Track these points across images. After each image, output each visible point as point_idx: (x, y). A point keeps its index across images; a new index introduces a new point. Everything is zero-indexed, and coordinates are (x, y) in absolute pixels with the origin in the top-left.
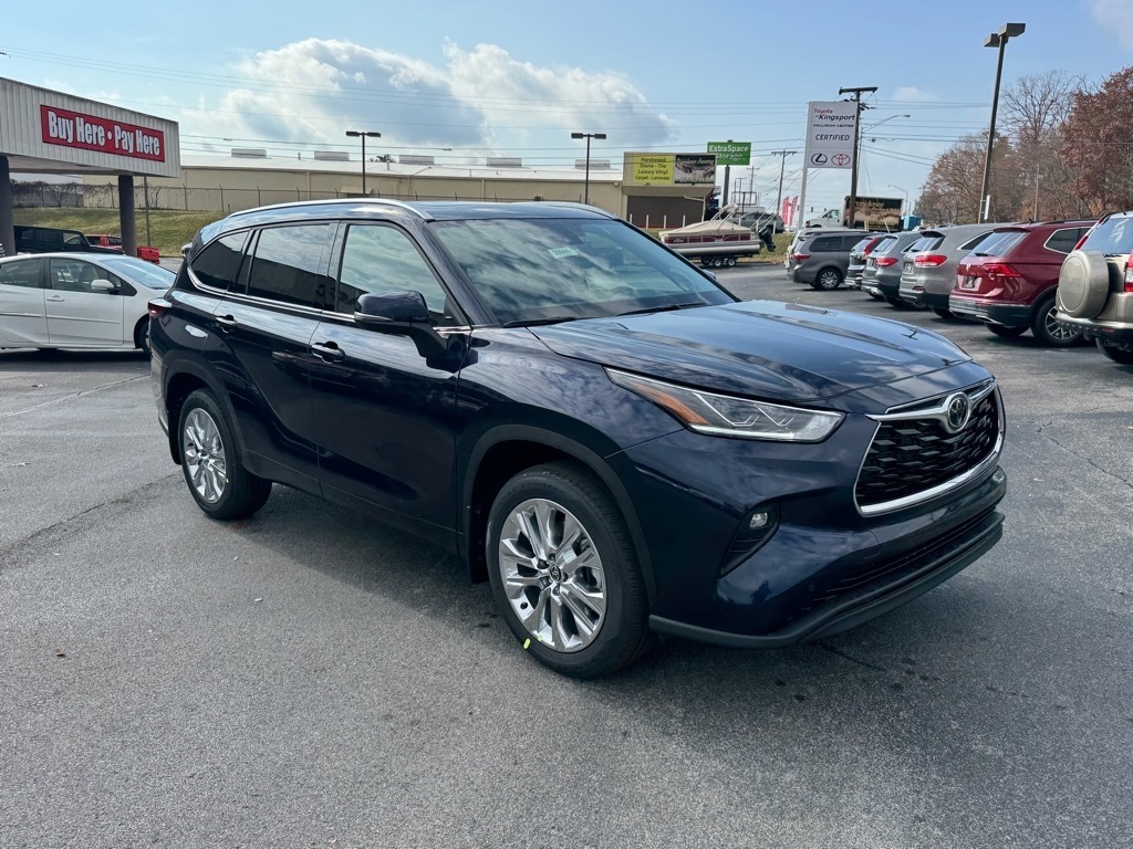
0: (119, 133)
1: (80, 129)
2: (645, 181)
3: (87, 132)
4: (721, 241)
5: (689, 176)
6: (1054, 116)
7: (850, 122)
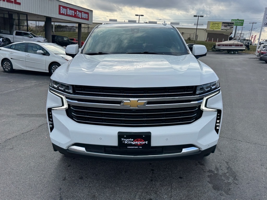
0: (78, 13)
1: (68, 11)
2: (213, 29)
3: (70, 12)
4: (234, 46)
5: (226, 28)
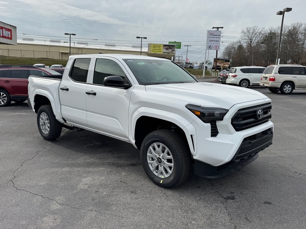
2: (154, 52)
5: (167, 51)
6: (255, 38)
7: (219, 37)
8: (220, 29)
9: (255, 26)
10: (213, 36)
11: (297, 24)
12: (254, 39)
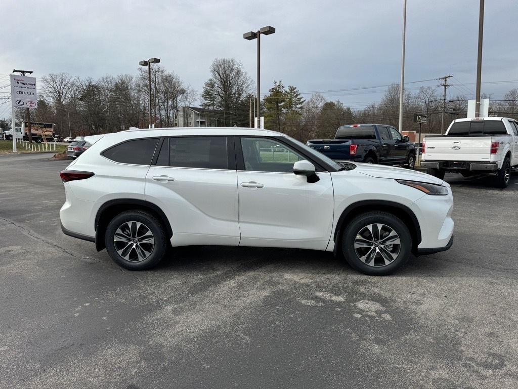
6: (67, 91)
7: (33, 86)
8: (26, 74)
9: (64, 73)
10: (22, 85)
11: (126, 77)
12: (64, 92)
